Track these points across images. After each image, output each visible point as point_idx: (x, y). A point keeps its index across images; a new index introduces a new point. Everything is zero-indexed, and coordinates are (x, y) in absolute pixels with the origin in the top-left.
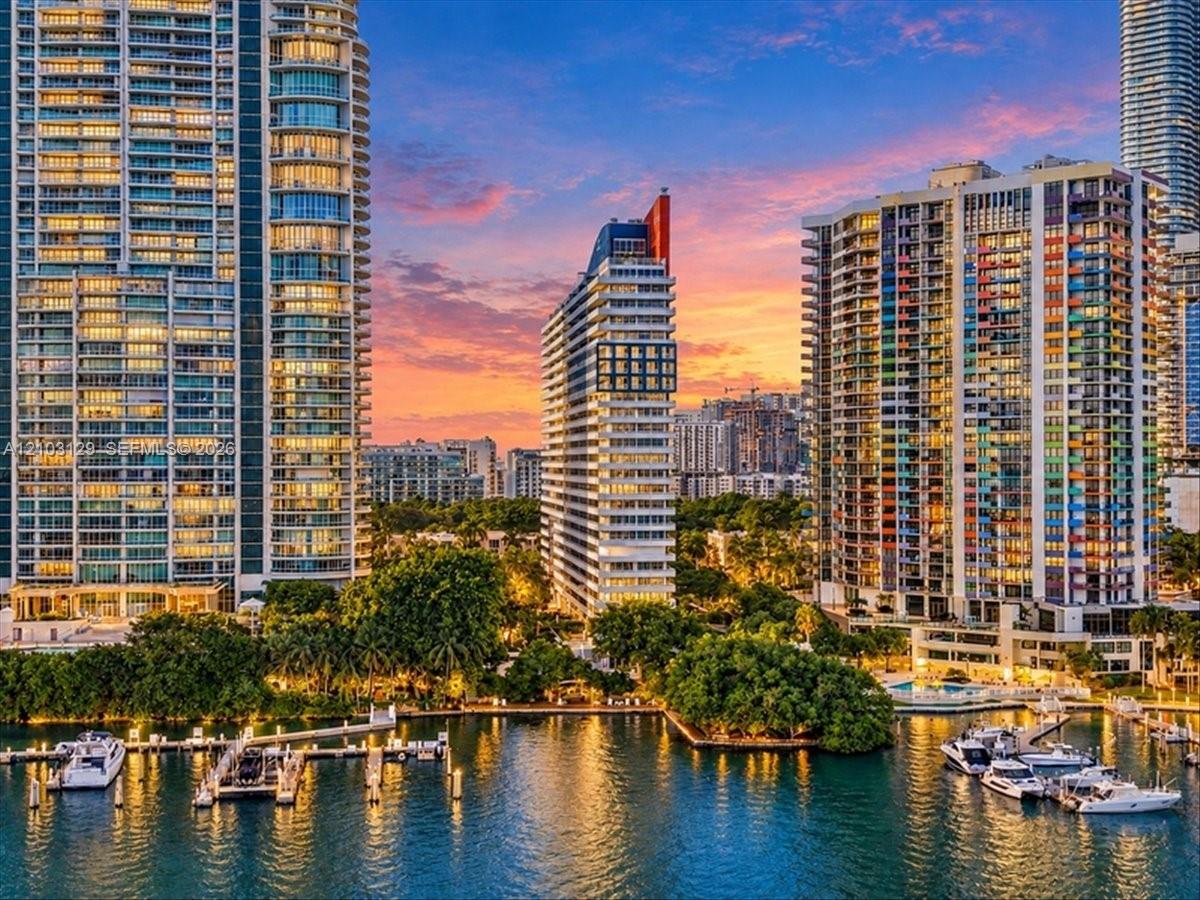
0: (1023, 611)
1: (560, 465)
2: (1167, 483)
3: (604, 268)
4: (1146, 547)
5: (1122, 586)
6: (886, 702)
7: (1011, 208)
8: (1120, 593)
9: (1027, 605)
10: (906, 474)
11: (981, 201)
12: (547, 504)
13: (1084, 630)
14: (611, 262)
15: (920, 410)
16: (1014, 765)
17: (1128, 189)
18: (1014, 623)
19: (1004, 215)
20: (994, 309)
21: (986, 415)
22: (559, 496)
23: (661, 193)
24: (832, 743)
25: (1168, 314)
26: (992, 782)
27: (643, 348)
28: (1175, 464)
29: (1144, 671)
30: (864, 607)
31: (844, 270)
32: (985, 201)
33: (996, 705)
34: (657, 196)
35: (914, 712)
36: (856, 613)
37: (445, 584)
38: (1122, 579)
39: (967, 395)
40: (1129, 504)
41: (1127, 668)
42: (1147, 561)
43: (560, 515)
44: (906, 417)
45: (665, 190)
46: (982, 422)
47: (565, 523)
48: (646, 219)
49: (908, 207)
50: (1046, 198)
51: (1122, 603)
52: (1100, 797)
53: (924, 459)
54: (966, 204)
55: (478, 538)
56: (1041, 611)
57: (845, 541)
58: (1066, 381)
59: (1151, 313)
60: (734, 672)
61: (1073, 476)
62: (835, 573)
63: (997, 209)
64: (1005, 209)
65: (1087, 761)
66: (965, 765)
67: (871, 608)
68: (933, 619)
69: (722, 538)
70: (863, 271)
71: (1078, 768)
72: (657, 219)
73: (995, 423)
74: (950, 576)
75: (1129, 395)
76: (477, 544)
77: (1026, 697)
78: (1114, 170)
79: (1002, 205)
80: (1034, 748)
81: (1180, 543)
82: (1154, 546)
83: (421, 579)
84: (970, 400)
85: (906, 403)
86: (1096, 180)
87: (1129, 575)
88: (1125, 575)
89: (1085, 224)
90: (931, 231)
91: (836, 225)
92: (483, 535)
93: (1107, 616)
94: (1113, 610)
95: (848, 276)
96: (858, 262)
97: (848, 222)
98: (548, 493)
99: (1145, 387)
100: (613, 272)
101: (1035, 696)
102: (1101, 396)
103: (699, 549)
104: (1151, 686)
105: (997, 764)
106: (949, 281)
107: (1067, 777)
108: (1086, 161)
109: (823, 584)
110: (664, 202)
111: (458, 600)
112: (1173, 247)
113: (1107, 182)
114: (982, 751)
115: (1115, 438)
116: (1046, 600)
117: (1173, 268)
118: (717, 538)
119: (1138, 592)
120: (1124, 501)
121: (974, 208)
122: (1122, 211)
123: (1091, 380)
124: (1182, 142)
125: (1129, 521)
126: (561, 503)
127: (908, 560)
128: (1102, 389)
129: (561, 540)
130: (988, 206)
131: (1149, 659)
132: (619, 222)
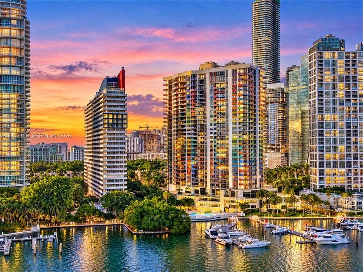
0: (227, 192)
1: (91, 150)
2: (266, 154)
3: (105, 91)
4: (260, 173)
5: (254, 184)
6: (188, 219)
7: (223, 76)
8: (253, 186)
9: (228, 190)
10: (194, 153)
11: (214, 74)
12: (86, 163)
13: (243, 197)
14: (107, 89)
15: (198, 134)
16: (224, 235)
17: (255, 71)
18: (224, 195)
19: (221, 78)
20: (218, 105)
21: (216, 135)
22: (90, 160)
23: (122, 69)
24: (173, 231)
25: (265, 107)
26: (218, 241)
27: (117, 115)
28: (267, 149)
29: (260, 208)
30: (182, 192)
31: (175, 93)
32: (215, 74)
33: (220, 219)
34: (121, 70)
35: (197, 222)
36: (180, 193)
37: (55, 187)
38: (254, 182)
39: (210, 130)
40: (255, 161)
41: (255, 207)
42: (260, 177)
43: (91, 166)
44: (193, 136)
45: (123, 68)
46: (215, 137)
47: (92, 168)
48: (117, 77)
49: (194, 75)
50: (232, 74)
51: (254, 189)
52: (249, 243)
53: (199, 148)
54: (210, 75)
55: (64, 173)
56: (231, 191)
57: (176, 172)
58: (238, 126)
59: (261, 107)
60: (145, 211)
61: (240, 153)
62: (173, 182)
63: (219, 76)
64: (221, 76)
65: (245, 233)
66: (211, 236)
67: (184, 192)
68: (202, 194)
69: (139, 172)
70: (181, 94)
71: (242, 235)
72: (121, 77)
73: (218, 138)
74: (206, 182)
75: (255, 130)
76: (63, 175)
77: (228, 216)
78: (251, 66)
79: (220, 75)
80: (230, 230)
81: (269, 171)
82: (262, 173)
83: (47, 186)
84: (211, 131)
85: (193, 132)
86: (246, 69)
87: (256, 181)
88: (254, 181)
89: (243, 81)
90: (200, 82)
91: (173, 80)
92: (65, 172)
93: (250, 192)
94: (251, 191)
95: (177, 95)
96: (180, 91)
97: (177, 79)
98: (86, 159)
99: (259, 128)
100: (107, 92)
101: (230, 216)
102: (248, 130)
103: (133, 176)
104: (262, 212)
105: (220, 235)
106: (205, 97)
107: (240, 238)
108: (243, 63)
109: (170, 185)
110: (123, 72)
111: (59, 192)
112: (267, 88)
113: (249, 69)
114: (216, 231)
115: (252, 142)
116: (233, 188)
117: (267, 94)
118: (138, 172)
119: (258, 186)
120: (254, 160)
121: (212, 76)
122: (253, 78)
123: (245, 125)
124: (268, 51)
125: (255, 165)
126: (91, 162)
127: (194, 177)
128: (248, 128)
129: (91, 174)
130: (216, 75)
131: (261, 204)
132: (109, 77)
